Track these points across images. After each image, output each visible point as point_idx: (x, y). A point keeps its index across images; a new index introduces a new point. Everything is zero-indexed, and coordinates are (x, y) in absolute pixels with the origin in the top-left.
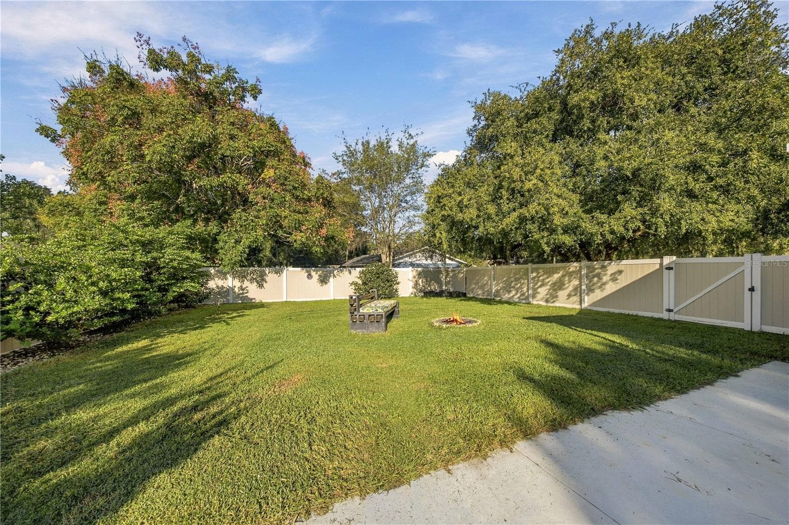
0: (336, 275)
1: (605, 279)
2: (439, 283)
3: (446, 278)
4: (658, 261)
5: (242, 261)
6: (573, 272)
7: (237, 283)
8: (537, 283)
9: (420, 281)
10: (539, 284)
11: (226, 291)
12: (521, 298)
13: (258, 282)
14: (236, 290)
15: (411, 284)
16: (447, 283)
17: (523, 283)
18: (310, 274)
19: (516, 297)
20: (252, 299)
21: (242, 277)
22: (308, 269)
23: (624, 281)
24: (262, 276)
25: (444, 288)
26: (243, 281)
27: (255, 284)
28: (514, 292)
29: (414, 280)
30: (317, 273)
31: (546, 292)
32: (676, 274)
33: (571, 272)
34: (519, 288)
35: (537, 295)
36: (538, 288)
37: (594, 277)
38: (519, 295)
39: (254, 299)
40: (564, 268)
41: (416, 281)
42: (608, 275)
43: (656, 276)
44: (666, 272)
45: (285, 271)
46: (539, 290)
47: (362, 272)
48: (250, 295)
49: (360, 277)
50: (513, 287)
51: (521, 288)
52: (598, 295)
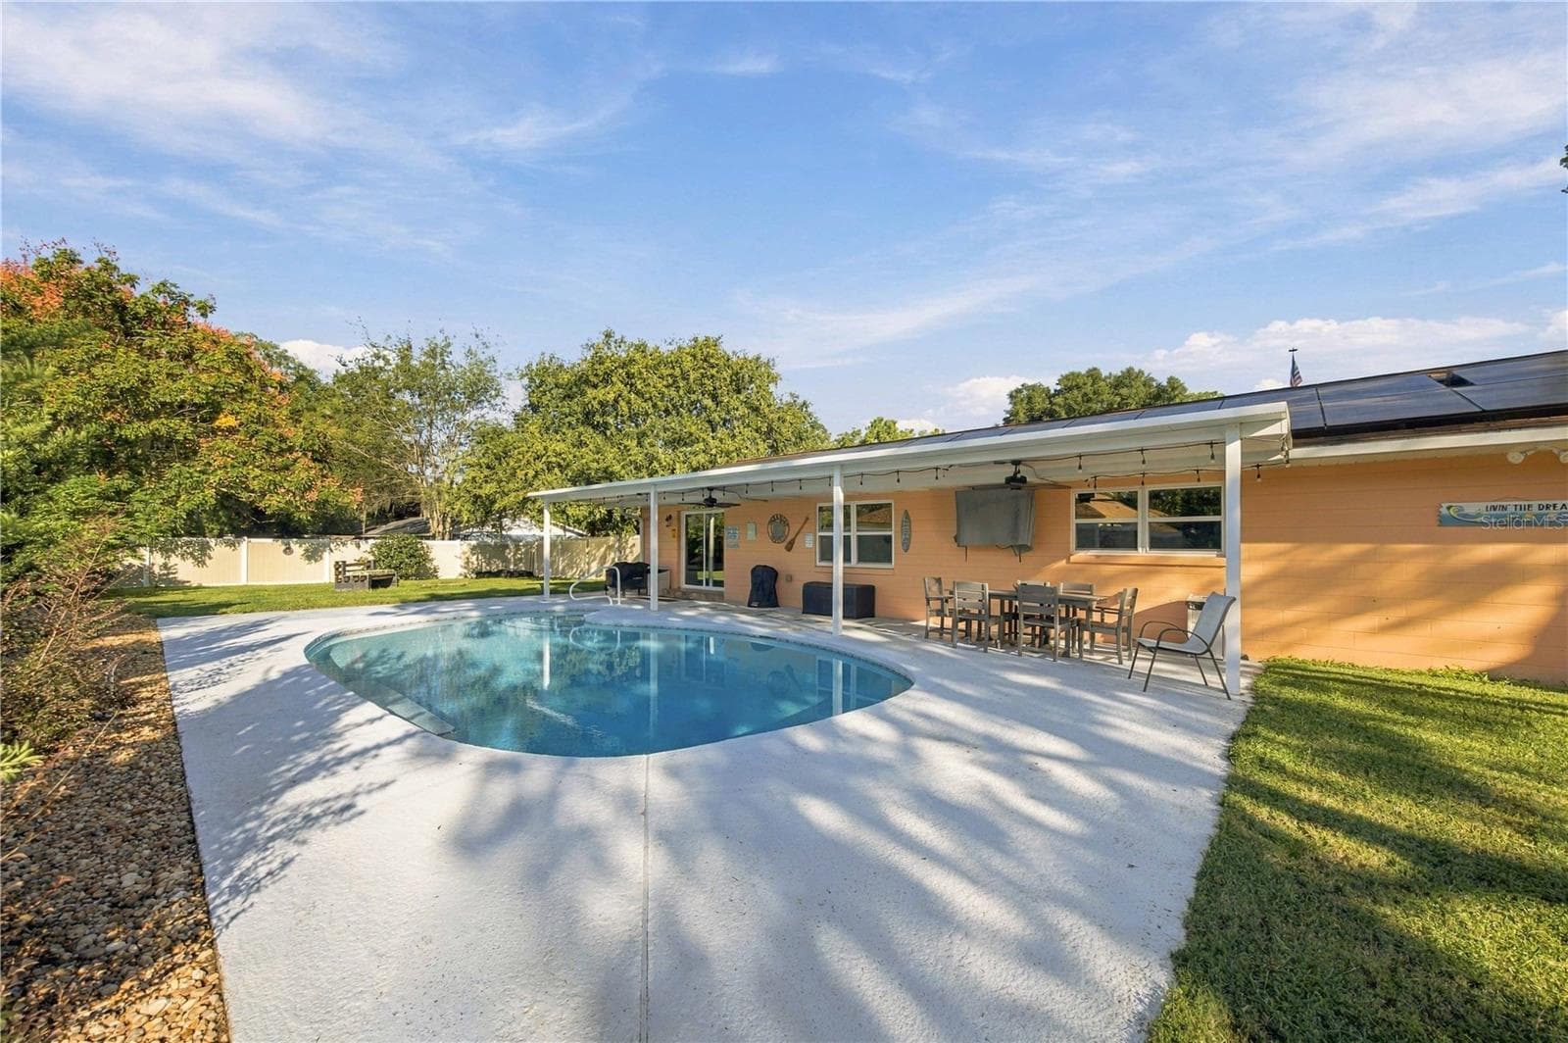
0: (333, 548)
2: (506, 560)
3: (515, 555)
5: (175, 528)
7: (158, 559)
9: (475, 557)
11: (135, 571)
13: (194, 558)
14: (156, 570)
15: (462, 562)
16: (517, 561)
18: (289, 548)
20: (185, 582)
21: (166, 551)
22: (286, 541)
24: (205, 548)
25: (512, 567)
26: (169, 557)
27: (191, 560)
29: (464, 557)
30: (300, 546)
39: (188, 582)
40: (605, 542)
41: (468, 558)
45: (245, 543)
47: (376, 545)
48: (180, 577)
49: (372, 552)
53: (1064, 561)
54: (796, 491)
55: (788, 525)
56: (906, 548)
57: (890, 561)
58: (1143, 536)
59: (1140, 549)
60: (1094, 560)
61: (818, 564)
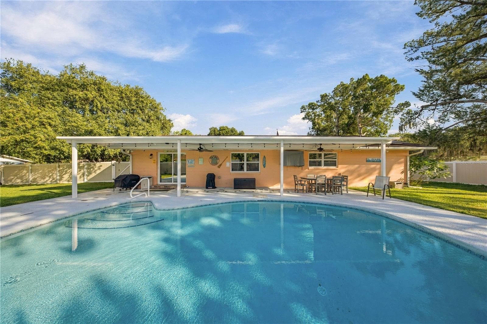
1: (96, 169)
4: (111, 162)
6: (81, 166)
8: (63, 173)
10: (64, 173)
12: (53, 181)
17: (54, 173)
19: (49, 181)
23: (102, 169)
28: (47, 178)
31: (68, 177)
32: (116, 167)
33: (81, 167)
34: (51, 176)
35: (63, 179)
36: (63, 175)
37: (91, 168)
38: (51, 180)
42: (97, 167)
43: (110, 168)
44: (112, 166)
46: (64, 176)
50: (47, 176)
51: (52, 175)
52: (93, 175)
53: (307, 169)
54: (224, 148)
55: (219, 159)
56: (264, 166)
57: (258, 170)
58: (323, 163)
59: (322, 166)
60: (313, 169)
61: (231, 172)
